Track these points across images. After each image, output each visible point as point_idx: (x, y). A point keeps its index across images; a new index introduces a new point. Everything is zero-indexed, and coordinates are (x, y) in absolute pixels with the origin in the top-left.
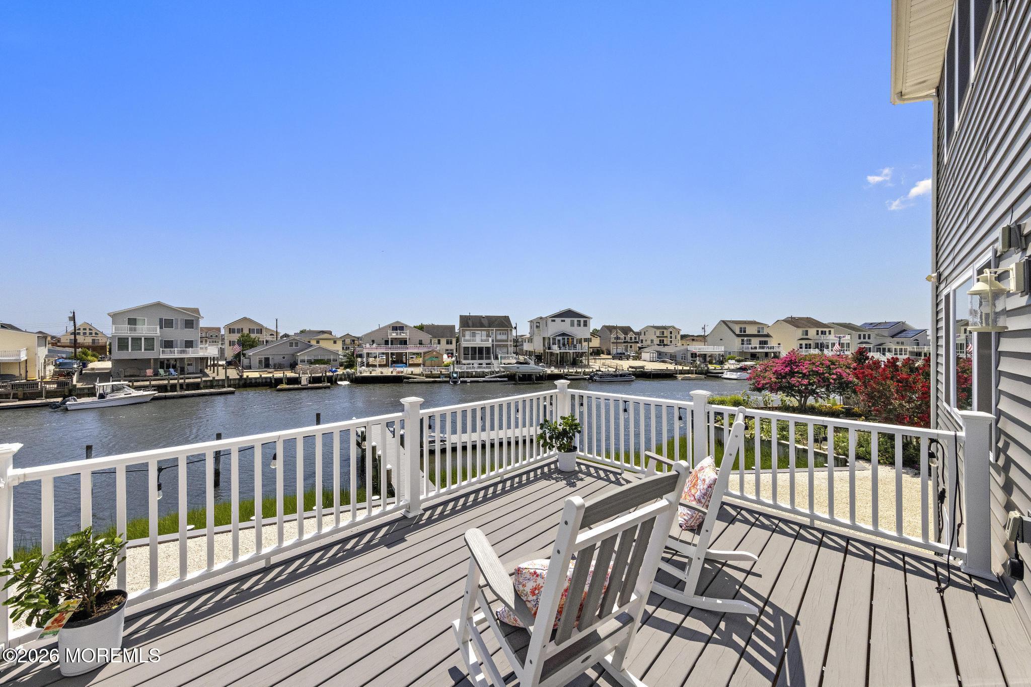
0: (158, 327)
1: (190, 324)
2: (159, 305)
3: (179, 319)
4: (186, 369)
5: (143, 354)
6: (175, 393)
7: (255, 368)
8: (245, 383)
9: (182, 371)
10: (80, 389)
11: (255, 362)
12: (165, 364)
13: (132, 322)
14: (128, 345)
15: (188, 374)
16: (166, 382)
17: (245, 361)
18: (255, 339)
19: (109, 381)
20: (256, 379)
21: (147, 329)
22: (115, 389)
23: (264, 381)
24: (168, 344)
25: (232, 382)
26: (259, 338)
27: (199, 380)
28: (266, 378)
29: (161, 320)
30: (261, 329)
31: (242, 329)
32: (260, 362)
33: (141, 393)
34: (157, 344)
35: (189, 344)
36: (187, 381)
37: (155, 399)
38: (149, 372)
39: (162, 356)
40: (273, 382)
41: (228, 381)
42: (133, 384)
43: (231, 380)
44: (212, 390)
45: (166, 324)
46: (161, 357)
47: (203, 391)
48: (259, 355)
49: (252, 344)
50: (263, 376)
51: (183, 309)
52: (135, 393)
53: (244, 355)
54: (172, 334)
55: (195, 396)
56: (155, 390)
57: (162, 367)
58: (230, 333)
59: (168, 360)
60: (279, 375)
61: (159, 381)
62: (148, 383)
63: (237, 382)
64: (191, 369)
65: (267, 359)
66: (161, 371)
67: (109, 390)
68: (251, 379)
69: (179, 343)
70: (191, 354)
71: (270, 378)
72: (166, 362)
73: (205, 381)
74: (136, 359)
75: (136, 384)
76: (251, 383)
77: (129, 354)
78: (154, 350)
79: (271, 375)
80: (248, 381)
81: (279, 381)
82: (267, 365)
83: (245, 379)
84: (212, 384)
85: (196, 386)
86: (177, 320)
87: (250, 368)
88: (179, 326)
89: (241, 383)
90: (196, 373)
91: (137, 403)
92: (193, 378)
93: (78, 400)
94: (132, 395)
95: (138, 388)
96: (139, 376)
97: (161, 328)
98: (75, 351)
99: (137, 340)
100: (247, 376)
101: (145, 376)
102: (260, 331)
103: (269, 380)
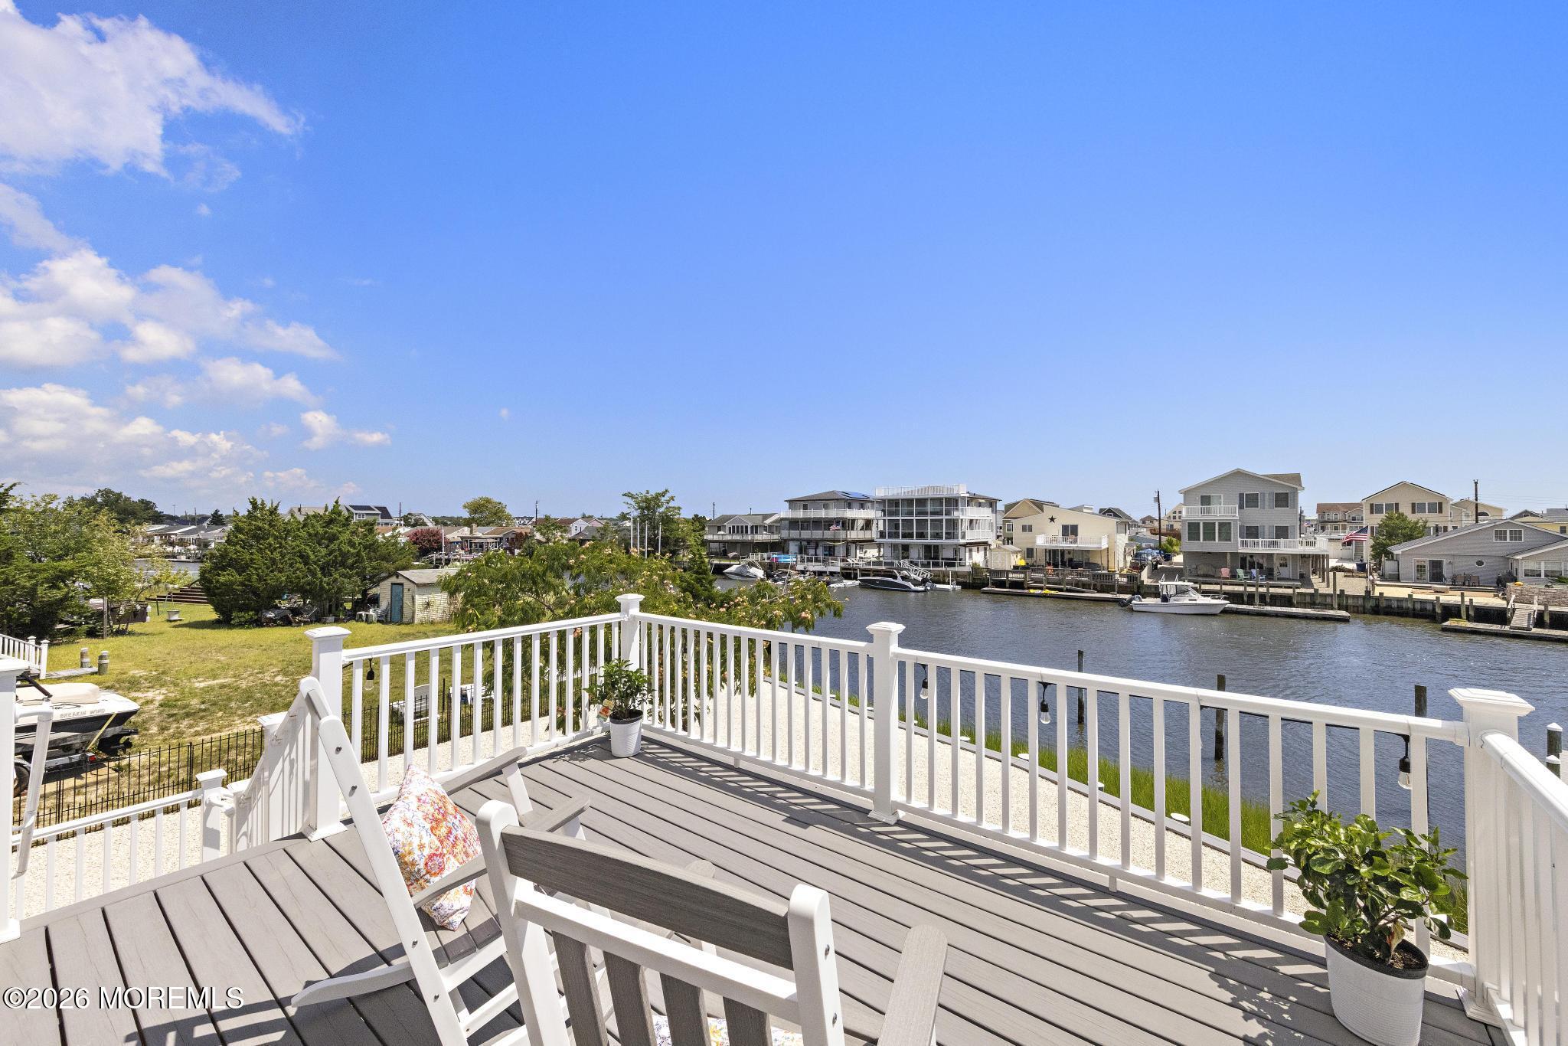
0: (1237, 506)
1: (1284, 500)
2: (1238, 474)
3: (1267, 493)
4: (1275, 572)
5: (1217, 546)
6: (1251, 607)
7: (1408, 579)
8: (1377, 606)
9: (1270, 574)
10: (1149, 587)
11: (1408, 567)
12: (1246, 562)
13: (1206, 500)
14: (1199, 533)
15: (1279, 579)
16: (1241, 589)
17: (1389, 566)
18: (1417, 523)
19: (1174, 580)
20: (1399, 600)
21: (1225, 510)
22: (1181, 592)
23: (1418, 606)
24: (1252, 532)
25: (1350, 601)
26: (1426, 522)
27: (1290, 591)
28: (1423, 602)
29: (1241, 495)
30: (1440, 504)
31: (1397, 505)
32: (1420, 569)
33: (1208, 600)
34: (1235, 532)
35: (1282, 532)
36: (1272, 590)
37: (1226, 611)
38: (1225, 572)
39: (1242, 550)
40: (1438, 610)
41: (1342, 600)
42: (1200, 587)
43: (1347, 597)
44: (1309, 611)
45: (1249, 501)
46: (1240, 551)
47: (1294, 610)
48: (1419, 555)
49: (1412, 533)
50: (1415, 596)
51: (1276, 477)
52: (1202, 600)
53: (1390, 555)
54: (1254, 516)
55: (1280, 616)
56: (1225, 599)
57: (1243, 567)
58: (1372, 512)
59: (1252, 556)
60: (1452, 598)
61: (1234, 587)
62: (1217, 587)
63: (1360, 602)
64: (1286, 572)
65: (1436, 565)
66: (1240, 572)
67: (1173, 592)
68: (1389, 599)
69: (1266, 529)
70: (1285, 547)
71: (1431, 602)
72: (1248, 558)
73: (1300, 594)
74: (1210, 553)
75: (1205, 587)
76: (1389, 607)
77: (1201, 545)
78: (1230, 540)
79: (1433, 597)
80: (1384, 604)
81: (1451, 611)
82: (1437, 576)
83: (1377, 599)
84: (1313, 600)
85: (1287, 601)
86: (1263, 494)
87: (1398, 580)
88: (1267, 503)
89: (1370, 604)
90: (1293, 580)
91: (1205, 614)
92: (1286, 587)
93: (1143, 600)
94: (1198, 602)
95: (1205, 593)
96: (1213, 577)
97: (1241, 507)
98: (1160, 538)
99: (1209, 527)
100: (1381, 594)
101: (1220, 578)
102: (1438, 507)
103: (1429, 607)
